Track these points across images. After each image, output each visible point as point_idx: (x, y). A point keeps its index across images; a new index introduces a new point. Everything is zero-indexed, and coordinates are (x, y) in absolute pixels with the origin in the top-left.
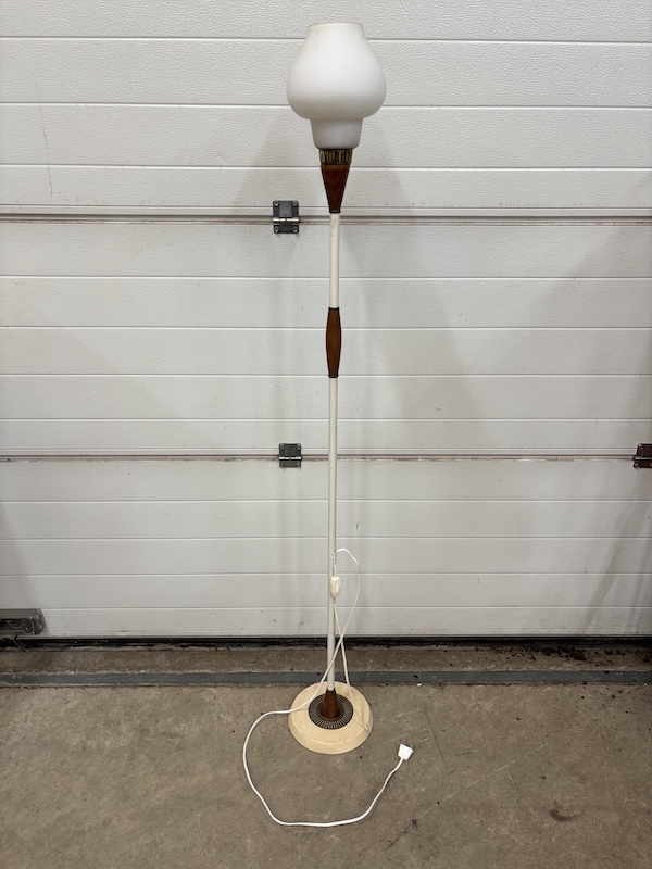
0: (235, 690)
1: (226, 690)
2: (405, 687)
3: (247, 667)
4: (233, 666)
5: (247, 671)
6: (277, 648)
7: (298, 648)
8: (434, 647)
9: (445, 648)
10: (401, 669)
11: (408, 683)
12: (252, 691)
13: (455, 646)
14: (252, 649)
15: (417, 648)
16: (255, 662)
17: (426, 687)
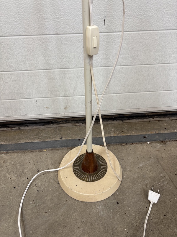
0: (20, 155)
1: (14, 155)
2: (139, 145)
3: (31, 139)
4: (20, 139)
5: (30, 141)
6: (52, 126)
7: (65, 125)
8: (151, 119)
9: (158, 119)
10: (133, 133)
11: (141, 142)
12: (32, 155)
13: (165, 117)
14: (35, 127)
15: (141, 120)
16: (37, 135)
17: (154, 144)
